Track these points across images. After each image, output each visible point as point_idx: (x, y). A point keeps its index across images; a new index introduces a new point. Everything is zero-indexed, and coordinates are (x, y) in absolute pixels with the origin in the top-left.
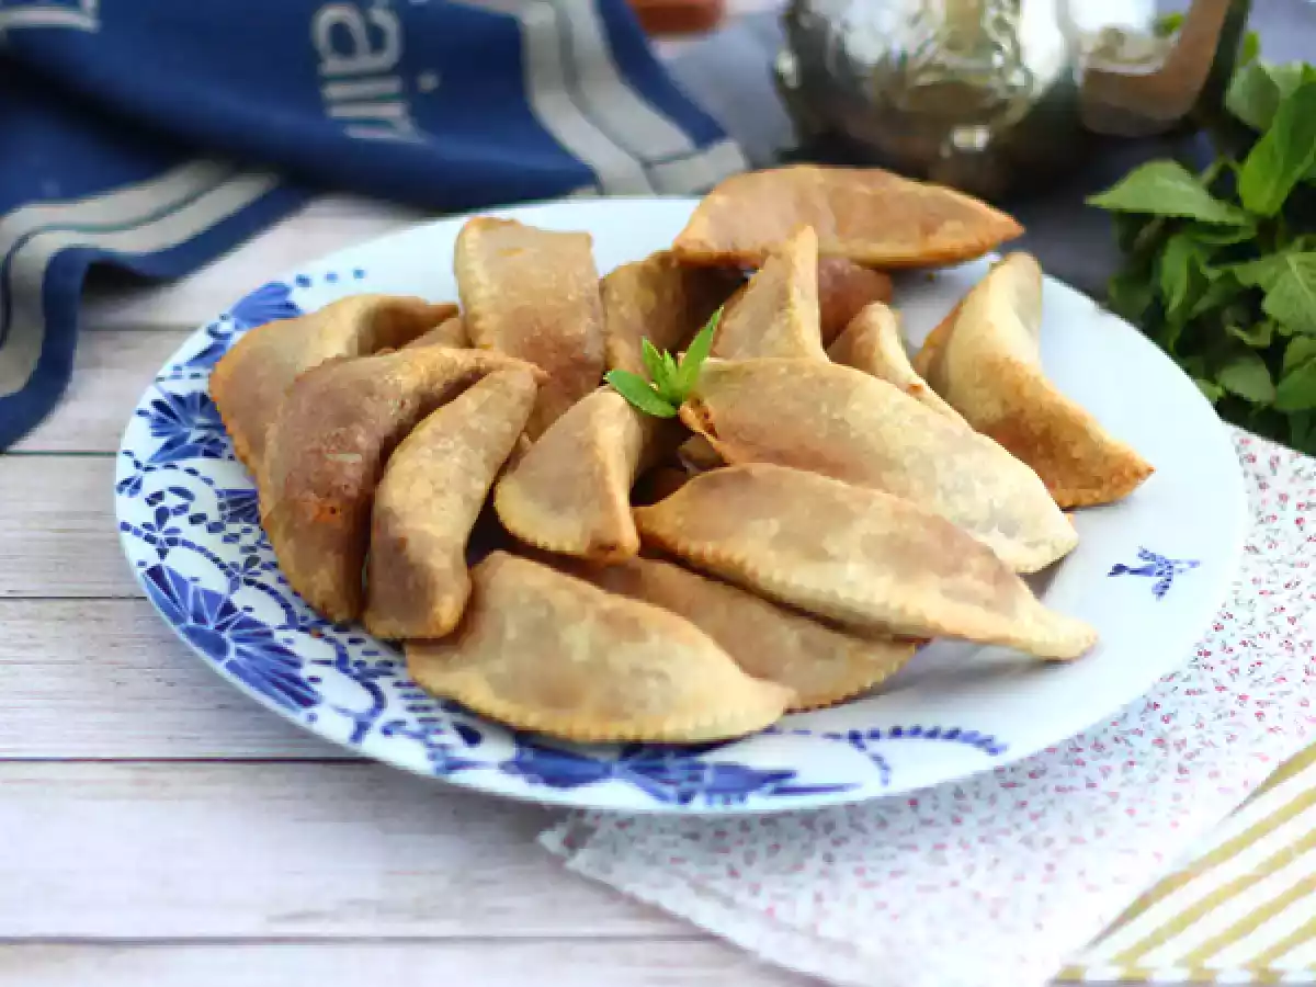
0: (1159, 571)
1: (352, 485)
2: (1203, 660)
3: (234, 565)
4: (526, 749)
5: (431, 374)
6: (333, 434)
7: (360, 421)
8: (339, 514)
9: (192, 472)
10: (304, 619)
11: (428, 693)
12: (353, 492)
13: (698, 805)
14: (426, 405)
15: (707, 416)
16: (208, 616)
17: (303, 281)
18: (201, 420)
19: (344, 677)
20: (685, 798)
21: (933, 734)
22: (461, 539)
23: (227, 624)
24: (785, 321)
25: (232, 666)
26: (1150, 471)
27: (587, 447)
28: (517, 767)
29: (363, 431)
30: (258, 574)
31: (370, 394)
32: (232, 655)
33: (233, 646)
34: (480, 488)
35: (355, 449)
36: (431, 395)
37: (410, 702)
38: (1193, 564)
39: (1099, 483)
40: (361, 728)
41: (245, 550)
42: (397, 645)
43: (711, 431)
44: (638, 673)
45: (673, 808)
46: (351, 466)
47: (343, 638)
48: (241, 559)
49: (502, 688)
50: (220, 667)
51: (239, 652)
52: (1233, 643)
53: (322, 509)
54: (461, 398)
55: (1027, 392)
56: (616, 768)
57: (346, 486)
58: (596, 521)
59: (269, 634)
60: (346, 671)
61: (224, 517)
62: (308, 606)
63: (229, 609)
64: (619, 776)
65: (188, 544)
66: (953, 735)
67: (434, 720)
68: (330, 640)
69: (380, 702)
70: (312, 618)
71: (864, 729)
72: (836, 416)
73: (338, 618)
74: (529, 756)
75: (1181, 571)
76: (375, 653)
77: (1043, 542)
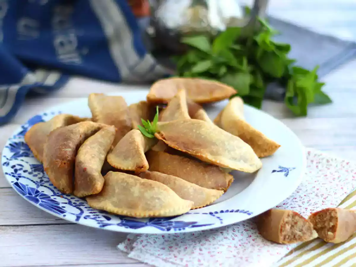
0: (285, 171)
1: (69, 156)
2: (294, 200)
3: (37, 182)
4: (123, 221)
5: (88, 128)
6: (63, 144)
7: (70, 140)
8: (66, 164)
9: (22, 160)
10: (58, 193)
11: (95, 209)
12: (69, 158)
13: (172, 231)
14: (86, 137)
15: (162, 135)
16: (32, 193)
17: (45, 114)
18: (22, 148)
19: (71, 206)
20: (169, 230)
21: (232, 211)
22: (100, 169)
23: (38, 195)
24: (180, 111)
25: (41, 205)
26: (279, 146)
27: (133, 142)
28: (122, 224)
29: (71, 143)
30: (44, 184)
31: (72, 133)
32: (40, 202)
33: (40, 200)
34: (103, 157)
35: (70, 147)
36: (87, 134)
37: (90, 211)
38: (294, 168)
39: (266, 150)
40: (78, 218)
41: (39, 178)
42: (84, 198)
43: (164, 139)
44: (153, 198)
45: (166, 232)
46: (69, 151)
47: (69, 198)
48: (39, 180)
49: (115, 205)
50: (37, 205)
51: (42, 201)
52: (302, 196)
53: (62, 163)
54: (96, 134)
55: (245, 128)
56: (148, 223)
57: (68, 157)
58: (137, 161)
59: (49, 197)
60: (71, 205)
61: (32, 171)
62: (59, 191)
63: (37, 192)
64: (150, 225)
65: (24, 177)
66: (237, 211)
67: (97, 215)
68: (66, 198)
69: (82, 212)
70: (60, 193)
71: (213, 212)
72: (198, 132)
73: (68, 193)
74: (124, 222)
75: (291, 170)
76: (78, 201)
77: (254, 164)
